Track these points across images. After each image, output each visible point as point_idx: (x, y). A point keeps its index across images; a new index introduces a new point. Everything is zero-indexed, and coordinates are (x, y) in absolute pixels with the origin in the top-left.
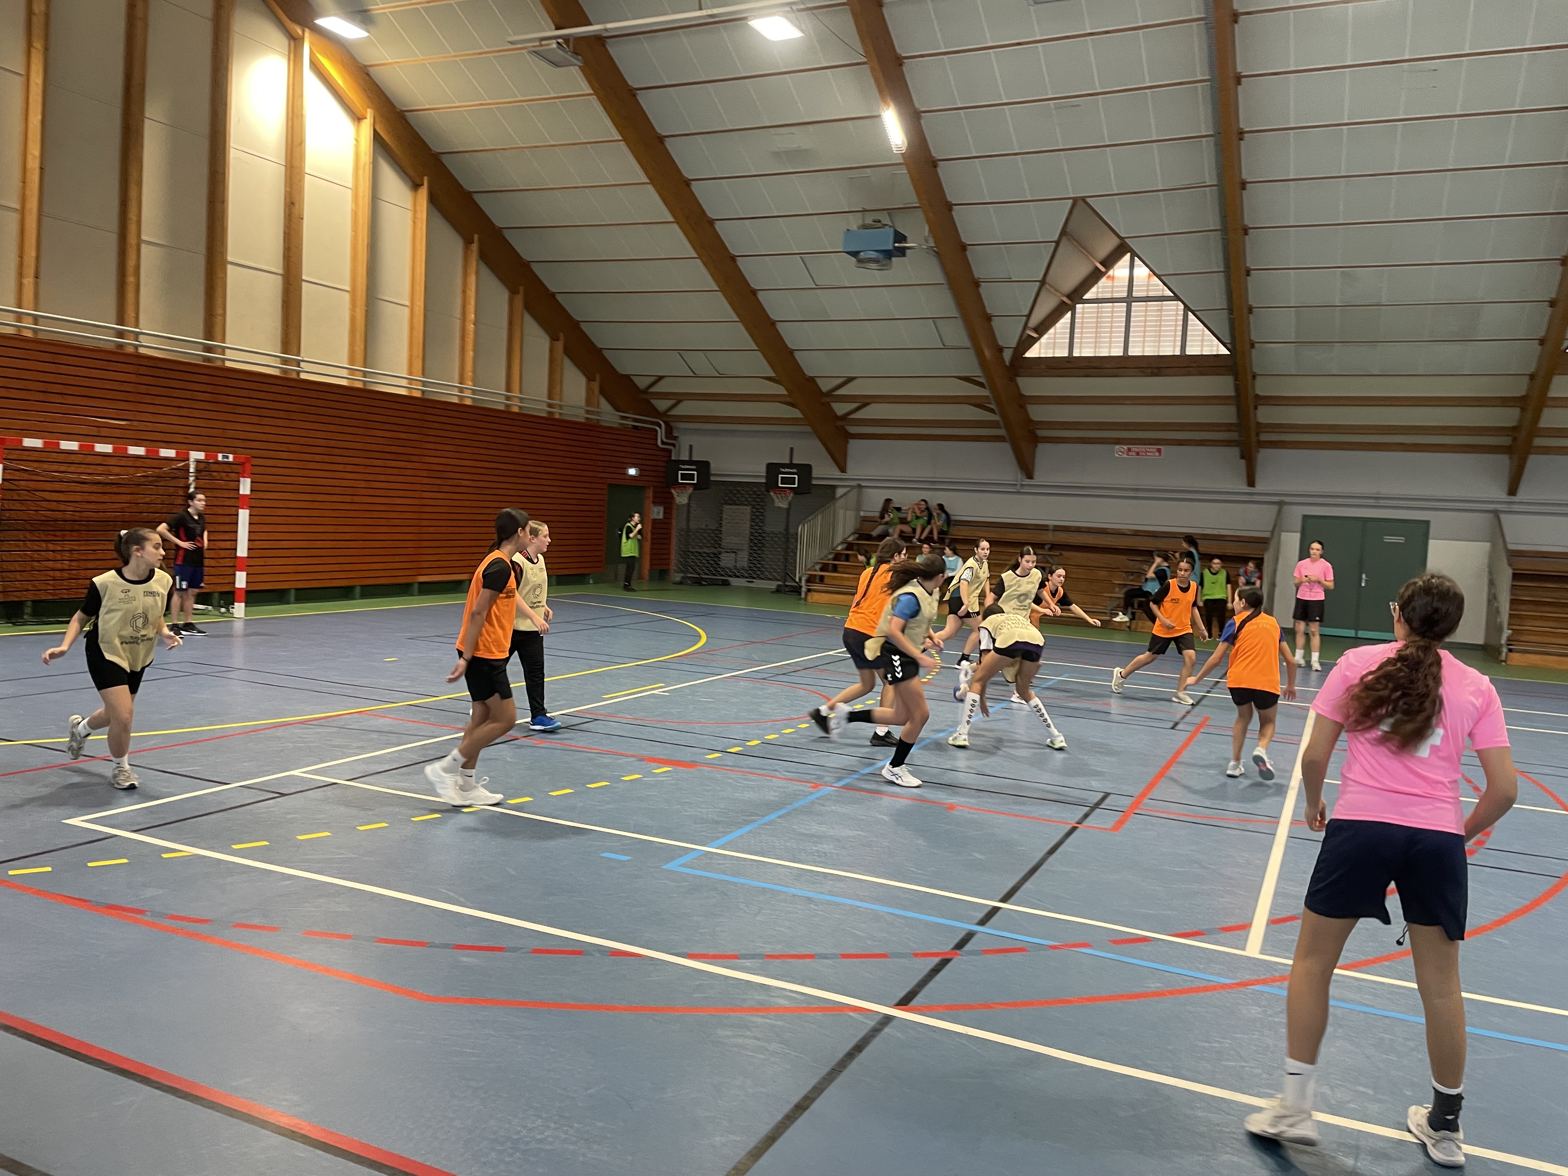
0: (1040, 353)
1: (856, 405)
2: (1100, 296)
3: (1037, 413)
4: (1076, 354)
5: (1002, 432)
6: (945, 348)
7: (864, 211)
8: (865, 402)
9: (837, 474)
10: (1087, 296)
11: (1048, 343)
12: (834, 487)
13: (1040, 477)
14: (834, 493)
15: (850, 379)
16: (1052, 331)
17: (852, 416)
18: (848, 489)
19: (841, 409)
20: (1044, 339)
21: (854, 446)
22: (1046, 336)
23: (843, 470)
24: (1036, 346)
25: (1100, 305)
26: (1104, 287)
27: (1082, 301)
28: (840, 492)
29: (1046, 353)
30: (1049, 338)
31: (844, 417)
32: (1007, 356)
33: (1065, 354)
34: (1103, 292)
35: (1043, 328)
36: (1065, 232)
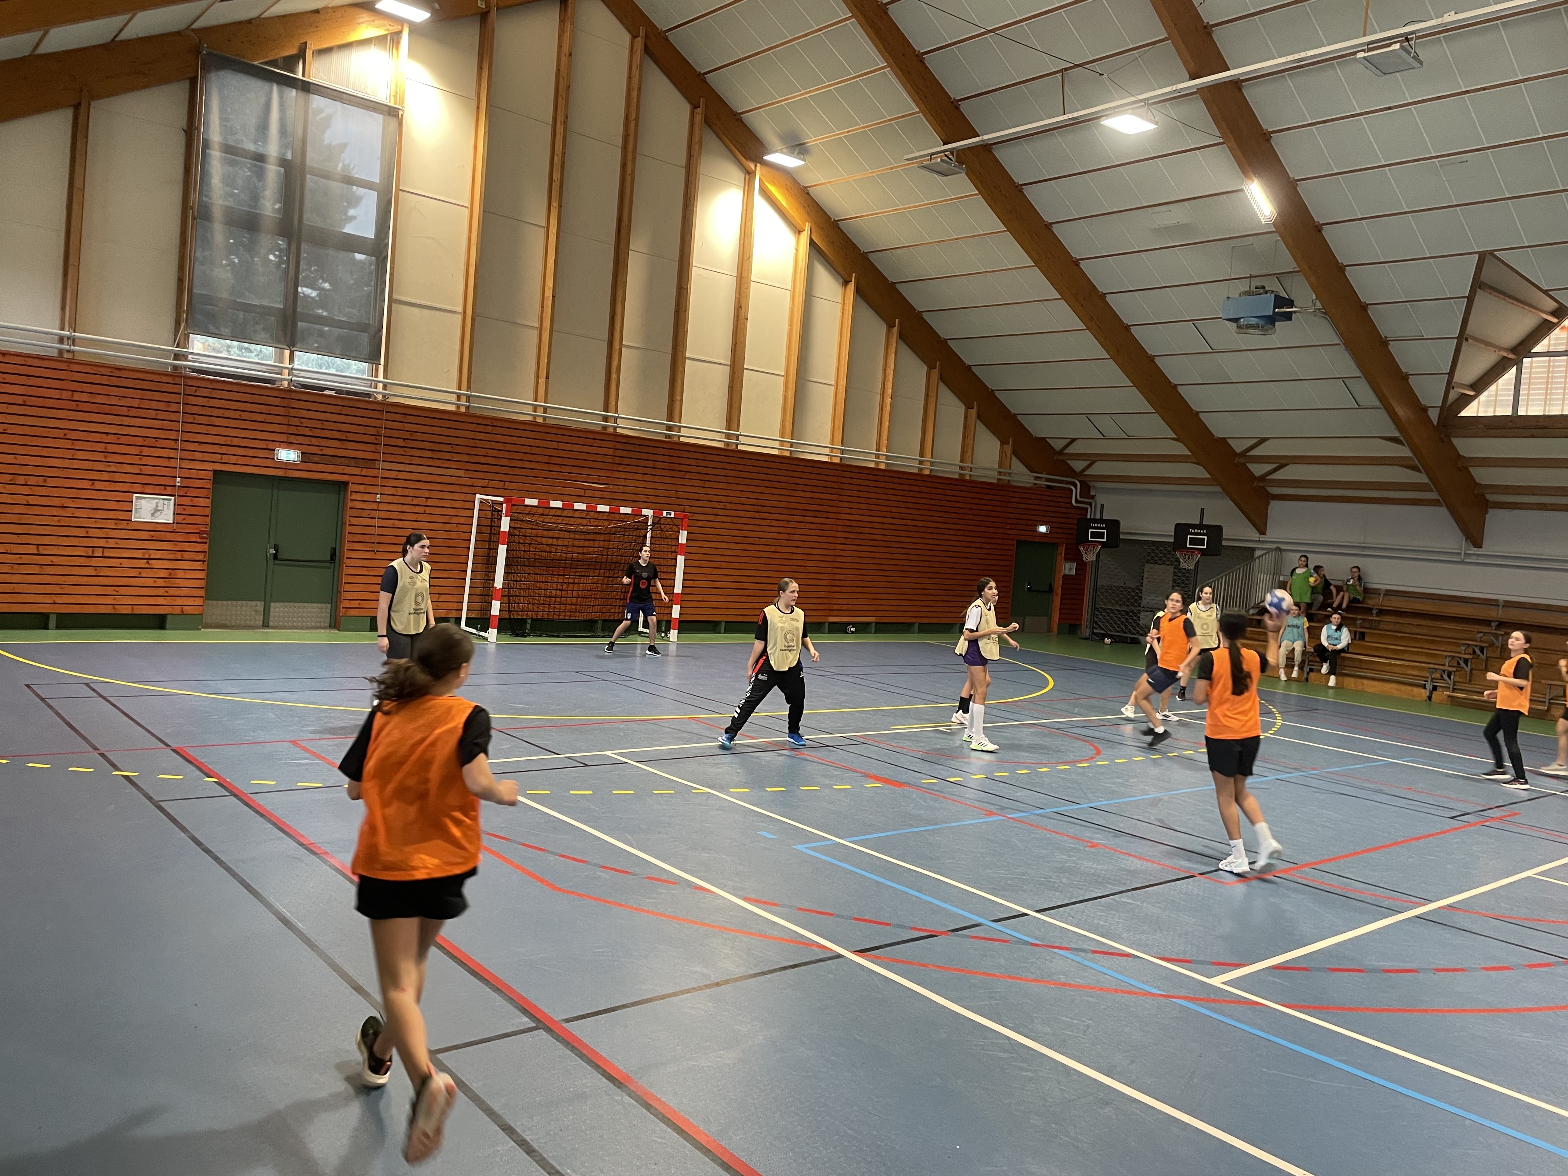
0: (1478, 412)
1: (1275, 466)
2: (1552, 349)
3: (1483, 476)
4: (1521, 412)
5: (1433, 495)
6: (1360, 407)
8: (1282, 462)
9: (1256, 535)
10: (1537, 349)
11: (1488, 401)
12: (1253, 550)
13: (1489, 546)
14: (1252, 556)
15: (1263, 440)
16: (1493, 387)
17: (1273, 477)
18: (1263, 552)
19: (1259, 470)
20: (1483, 397)
21: (1275, 507)
22: (1485, 393)
23: (1263, 532)
24: (1475, 403)
25: (1552, 358)
26: (1557, 339)
27: (1530, 354)
28: (1258, 553)
29: (1485, 412)
30: (1489, 396)
31: (1263, 478)
32: (1434, 415)
33: (1509, 412)
34: (1556, 345)
35: (1480, 385)
36: (1478, 284)
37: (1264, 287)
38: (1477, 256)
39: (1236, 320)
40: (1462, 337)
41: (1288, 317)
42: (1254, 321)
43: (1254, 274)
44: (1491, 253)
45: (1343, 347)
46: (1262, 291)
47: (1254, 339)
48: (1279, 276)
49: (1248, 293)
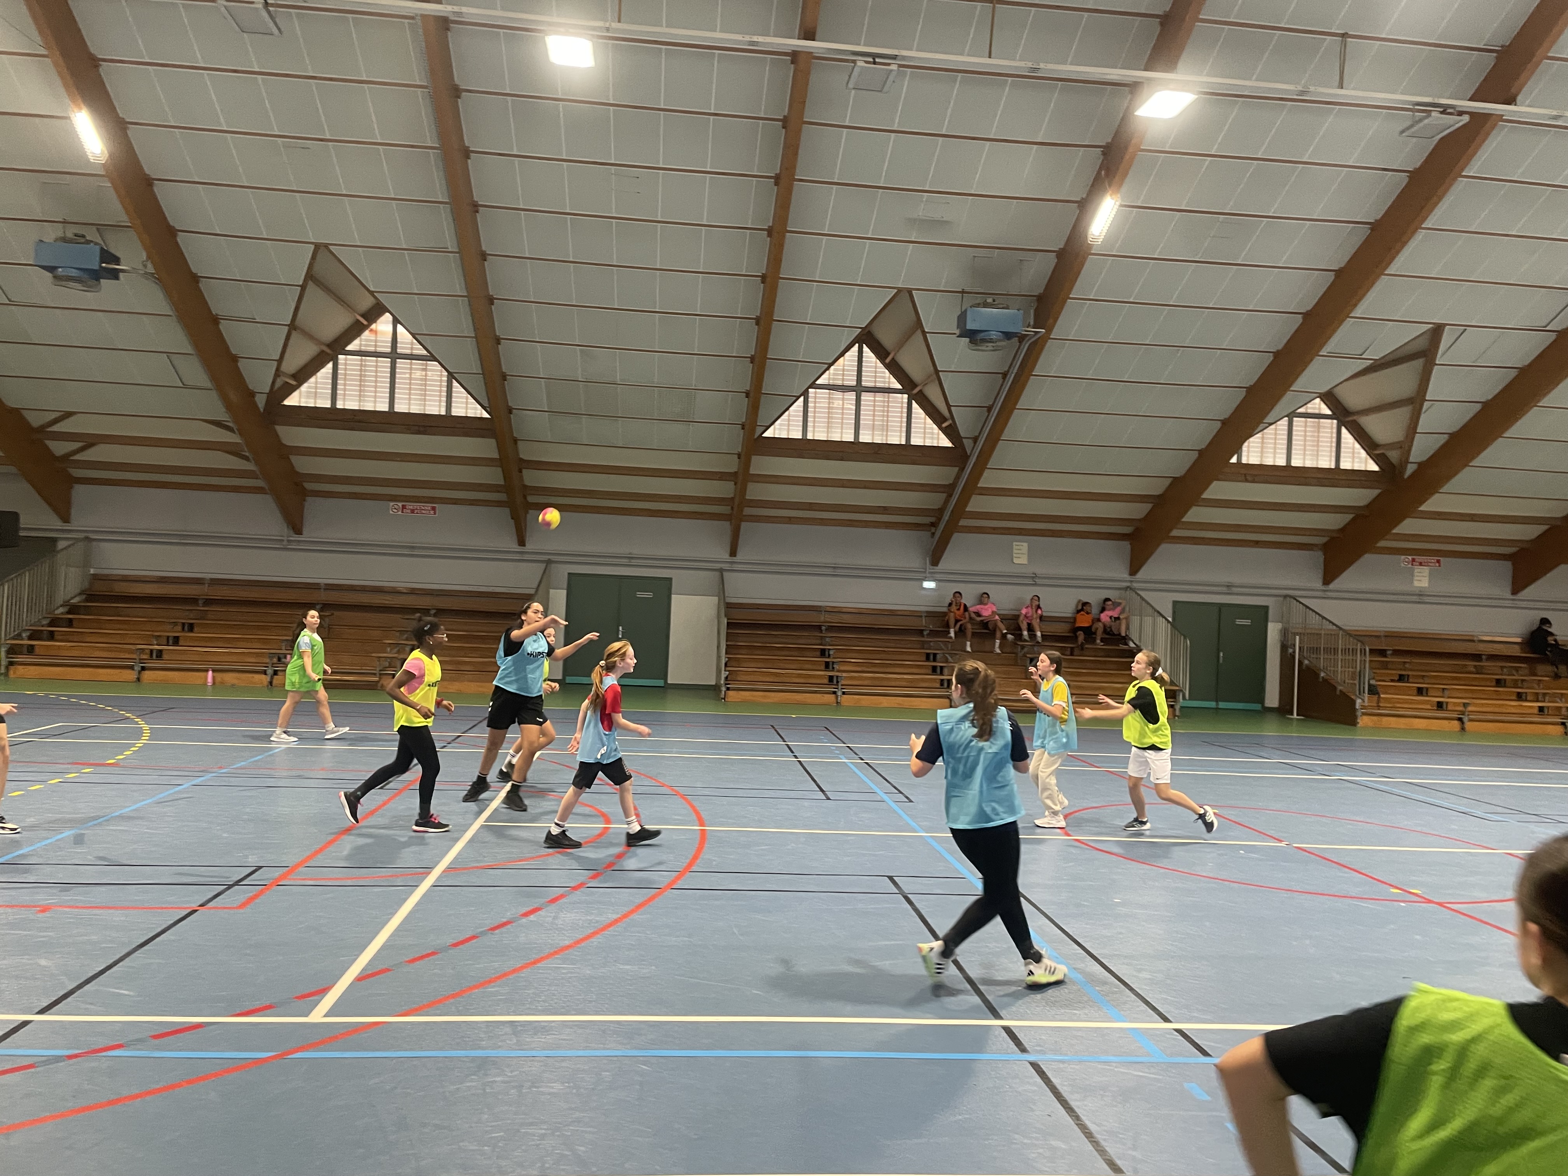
0: (300, 402)
1: (80, 444)
2: (363, 348)
3: (304, 465)
4: (340, 405)
5: (260, 483)
6: (185, 386)
7: (65, 222)
8: (90, 441)
9: (58, 524)
10: (350, 348)
11: (308, 392)
12: (54, 540)
13: (308, 533)
14: (55, 546)
15: (68, 415)
16: (312, 380)
17: (77, 457)
18: (70, 542)
19: (59, 448)
20: (304, 388)
21: (80, 492)
22: (306, 385)
23: (66, 519)
24: (296, 394)
25: (364, 358)
26: (367, 340)
27: (343, 351)
28: (61, 545)
29: (306, 402)
30: (309, 387)
31: (66, 457)
32: (261, 401)
33: (327, 404)
34: (366, 345)
35: (303, 375)
36: (310, 276)
37: (83, 236)
38: (313, 247)
39: (51, 269)
40: (293, 326)
41: (114, 275)
42: (74, 273)
43: (69, 219)
44: (326, 246)
45: (174, 318)
46: (83, 240)
47: (75, 295)
48: (100, 228)
49: (64, 240)
